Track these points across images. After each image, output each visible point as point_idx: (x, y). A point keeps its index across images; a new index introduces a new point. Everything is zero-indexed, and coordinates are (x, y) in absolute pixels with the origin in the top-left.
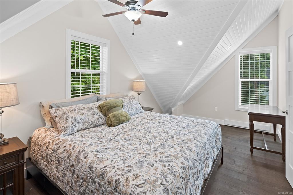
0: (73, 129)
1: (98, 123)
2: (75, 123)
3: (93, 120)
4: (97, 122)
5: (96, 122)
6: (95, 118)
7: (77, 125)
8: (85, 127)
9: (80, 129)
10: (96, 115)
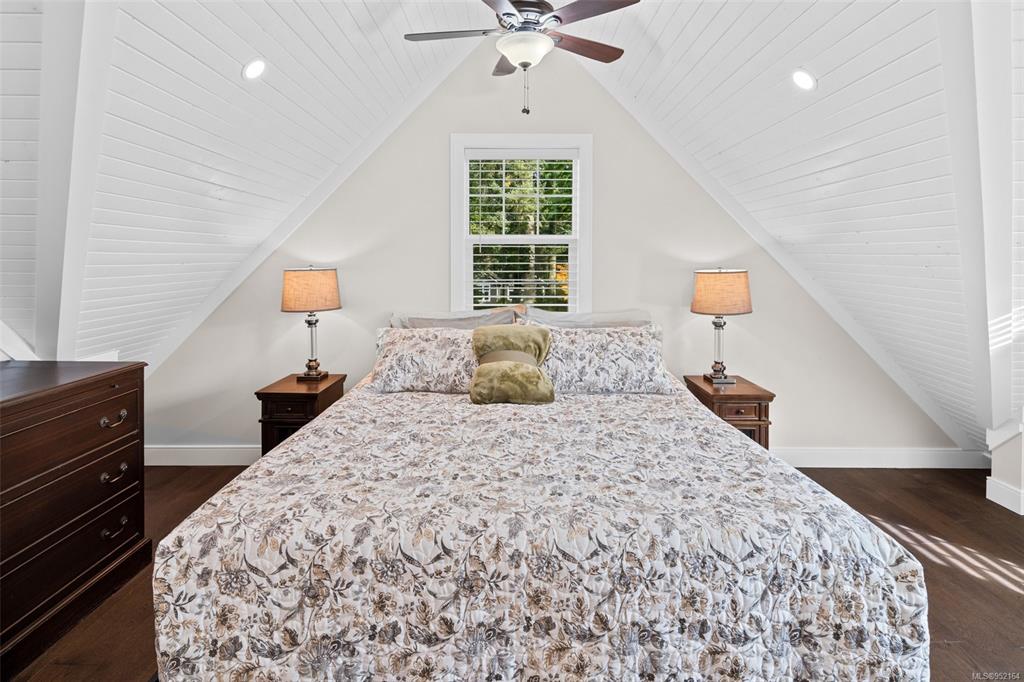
0: (390, 380)
1: (456, 385)
2: (396, 368)
3: (443, 372)
4: (455, 381)
5: (451, 380)
6: (451, 370)
7: (400, 374)
8: (420, 385)
9: (408, 385)
10: (456, 361)
